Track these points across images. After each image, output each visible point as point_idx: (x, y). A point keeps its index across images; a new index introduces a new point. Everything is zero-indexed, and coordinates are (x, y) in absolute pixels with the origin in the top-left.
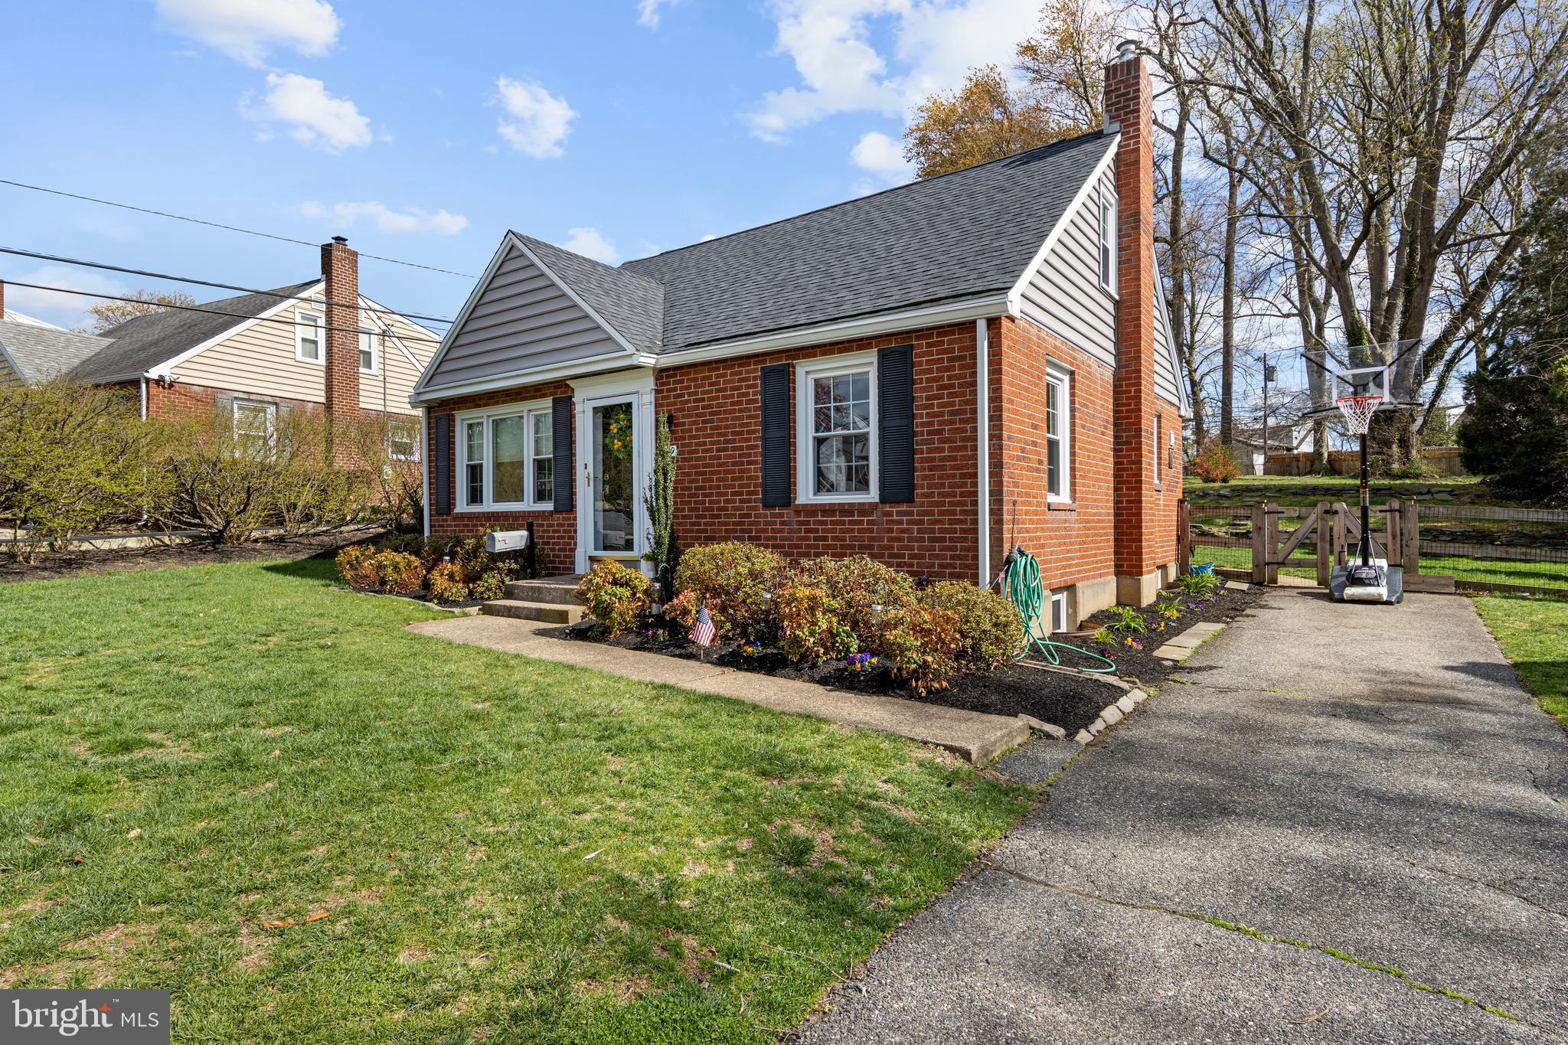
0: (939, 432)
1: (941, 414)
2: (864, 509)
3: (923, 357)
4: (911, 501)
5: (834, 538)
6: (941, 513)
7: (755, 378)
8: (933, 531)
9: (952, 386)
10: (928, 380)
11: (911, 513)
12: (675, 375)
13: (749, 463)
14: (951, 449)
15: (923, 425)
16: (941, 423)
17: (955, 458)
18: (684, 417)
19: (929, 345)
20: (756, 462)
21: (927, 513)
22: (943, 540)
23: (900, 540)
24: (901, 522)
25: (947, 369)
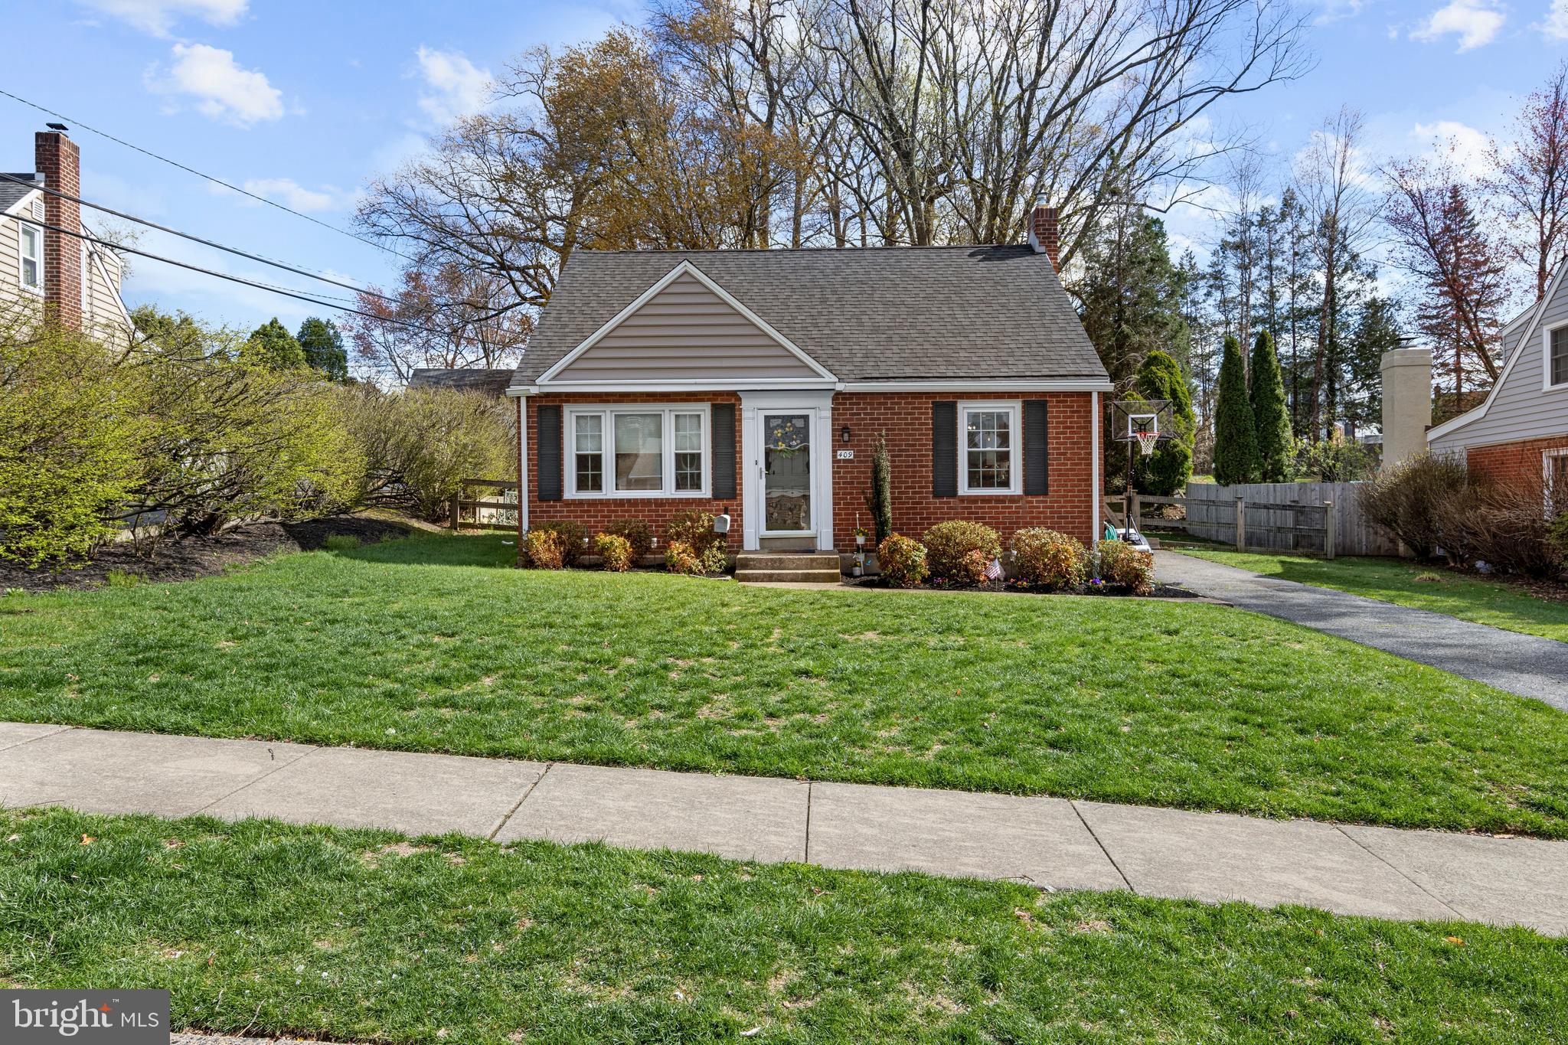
0: (1064, 454)
1: (1066, 443)
2: (1013, 499)
3: (1053, 410)
4: (1046, 494)
5: (990, 518)
6: (1065, 502)
7: (926, 408)
8: (1060, 512)
9: (1073, 427)
10: (1057, 423)
11: (1046, 502)
12: (852, 399)
13: (921, 466)
14: (1072, 464)
15: (1054, 449)
16: (1065, 448)
17: (1074, 470)
18: (859, 430)
19: (1058, 402)
20: (927, 466)
21: (1057, 502)
22: (1067, 517)
23: (1039, 518)
24: (1039, 507)
25: (1070, 417)
